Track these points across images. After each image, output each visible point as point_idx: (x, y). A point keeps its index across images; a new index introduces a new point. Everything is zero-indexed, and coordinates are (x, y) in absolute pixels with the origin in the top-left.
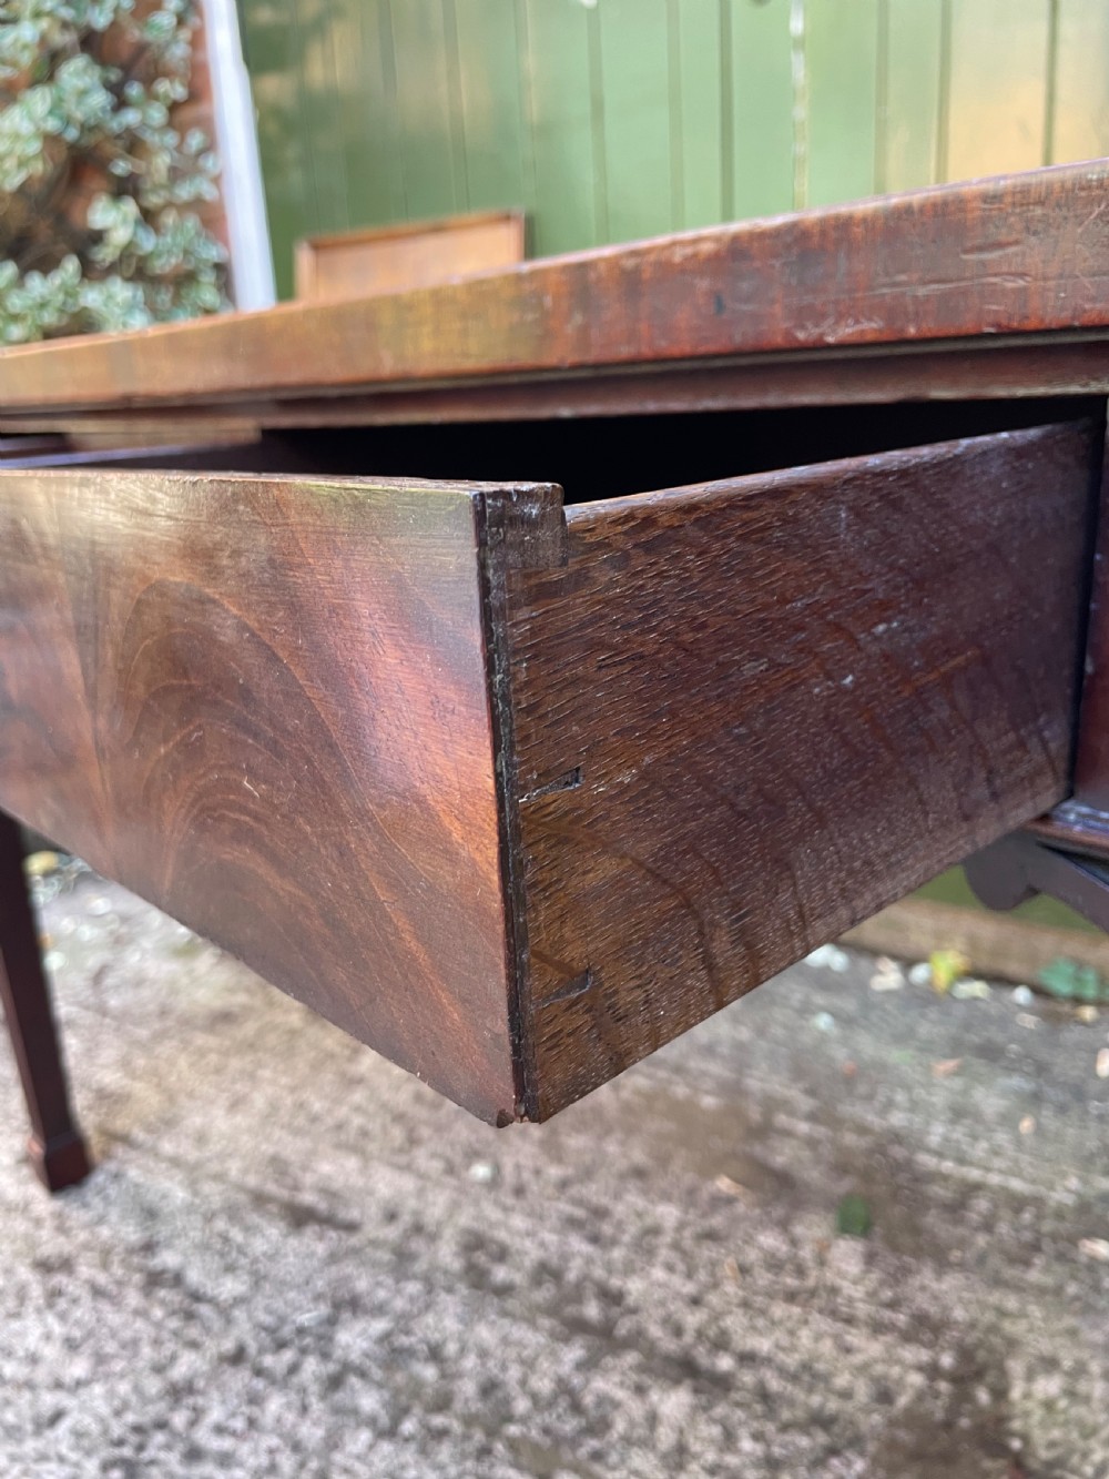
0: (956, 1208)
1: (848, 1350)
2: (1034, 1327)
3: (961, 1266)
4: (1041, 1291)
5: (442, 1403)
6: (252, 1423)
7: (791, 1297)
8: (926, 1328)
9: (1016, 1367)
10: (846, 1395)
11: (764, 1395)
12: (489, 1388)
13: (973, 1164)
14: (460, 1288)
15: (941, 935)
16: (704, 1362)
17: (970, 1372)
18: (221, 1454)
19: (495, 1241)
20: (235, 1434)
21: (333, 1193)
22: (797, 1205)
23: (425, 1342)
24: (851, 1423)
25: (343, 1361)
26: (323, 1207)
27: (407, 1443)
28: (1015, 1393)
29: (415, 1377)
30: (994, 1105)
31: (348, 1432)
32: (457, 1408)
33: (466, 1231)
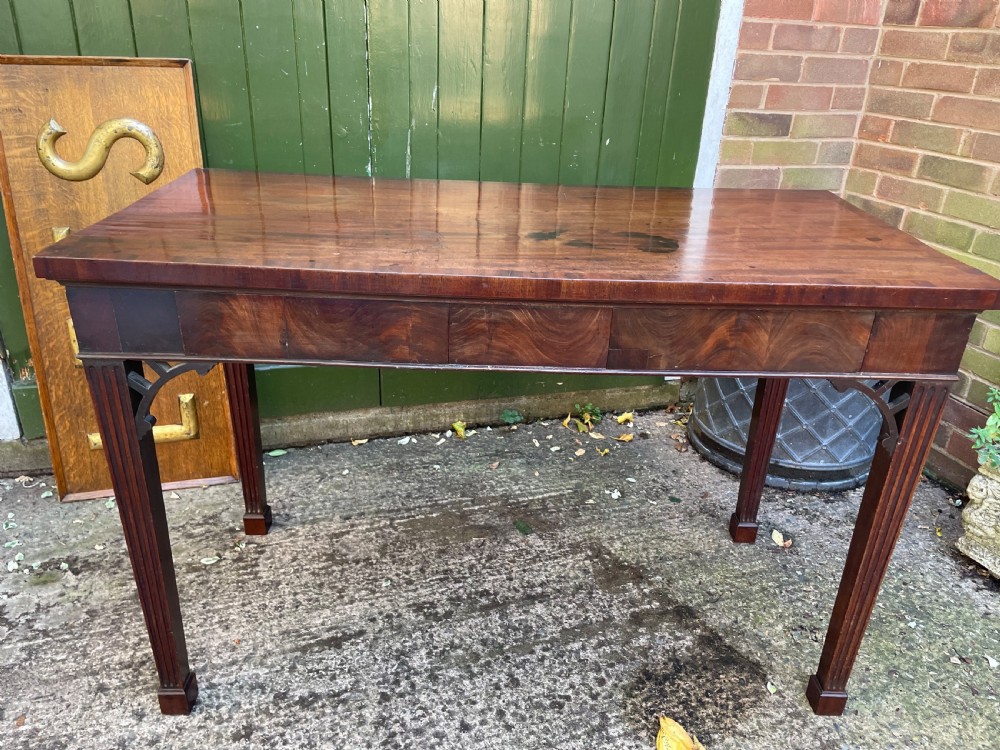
0: (545, 509)
1: (564, 566)
2: (600, 532)
3: (564, 525)
4: (589, 520)
6: (424, 709)
7: (534, 560)
8: (575, 548)
9: (605, 544)
10: (577, 577)
11: (559, 591)
12: (484, 642)
13: (536, 494)
14: (434, 623)
15: (454, 416)
16: (533, 594)
17: (598, 552)
18: (428, 724)
19: (425, 603)
20: (423, 716)
21: (335, 628)
22: (504, 534)
23: (445, 646)
24: (586, 583)
25: (426, 670)
26: (340, 635)
27: (481, 674)
28: (613, 552)
29: (458, 657)
30: (521, 472)
31: (460, 686)
32: (482, 654)
33: (409, 606)
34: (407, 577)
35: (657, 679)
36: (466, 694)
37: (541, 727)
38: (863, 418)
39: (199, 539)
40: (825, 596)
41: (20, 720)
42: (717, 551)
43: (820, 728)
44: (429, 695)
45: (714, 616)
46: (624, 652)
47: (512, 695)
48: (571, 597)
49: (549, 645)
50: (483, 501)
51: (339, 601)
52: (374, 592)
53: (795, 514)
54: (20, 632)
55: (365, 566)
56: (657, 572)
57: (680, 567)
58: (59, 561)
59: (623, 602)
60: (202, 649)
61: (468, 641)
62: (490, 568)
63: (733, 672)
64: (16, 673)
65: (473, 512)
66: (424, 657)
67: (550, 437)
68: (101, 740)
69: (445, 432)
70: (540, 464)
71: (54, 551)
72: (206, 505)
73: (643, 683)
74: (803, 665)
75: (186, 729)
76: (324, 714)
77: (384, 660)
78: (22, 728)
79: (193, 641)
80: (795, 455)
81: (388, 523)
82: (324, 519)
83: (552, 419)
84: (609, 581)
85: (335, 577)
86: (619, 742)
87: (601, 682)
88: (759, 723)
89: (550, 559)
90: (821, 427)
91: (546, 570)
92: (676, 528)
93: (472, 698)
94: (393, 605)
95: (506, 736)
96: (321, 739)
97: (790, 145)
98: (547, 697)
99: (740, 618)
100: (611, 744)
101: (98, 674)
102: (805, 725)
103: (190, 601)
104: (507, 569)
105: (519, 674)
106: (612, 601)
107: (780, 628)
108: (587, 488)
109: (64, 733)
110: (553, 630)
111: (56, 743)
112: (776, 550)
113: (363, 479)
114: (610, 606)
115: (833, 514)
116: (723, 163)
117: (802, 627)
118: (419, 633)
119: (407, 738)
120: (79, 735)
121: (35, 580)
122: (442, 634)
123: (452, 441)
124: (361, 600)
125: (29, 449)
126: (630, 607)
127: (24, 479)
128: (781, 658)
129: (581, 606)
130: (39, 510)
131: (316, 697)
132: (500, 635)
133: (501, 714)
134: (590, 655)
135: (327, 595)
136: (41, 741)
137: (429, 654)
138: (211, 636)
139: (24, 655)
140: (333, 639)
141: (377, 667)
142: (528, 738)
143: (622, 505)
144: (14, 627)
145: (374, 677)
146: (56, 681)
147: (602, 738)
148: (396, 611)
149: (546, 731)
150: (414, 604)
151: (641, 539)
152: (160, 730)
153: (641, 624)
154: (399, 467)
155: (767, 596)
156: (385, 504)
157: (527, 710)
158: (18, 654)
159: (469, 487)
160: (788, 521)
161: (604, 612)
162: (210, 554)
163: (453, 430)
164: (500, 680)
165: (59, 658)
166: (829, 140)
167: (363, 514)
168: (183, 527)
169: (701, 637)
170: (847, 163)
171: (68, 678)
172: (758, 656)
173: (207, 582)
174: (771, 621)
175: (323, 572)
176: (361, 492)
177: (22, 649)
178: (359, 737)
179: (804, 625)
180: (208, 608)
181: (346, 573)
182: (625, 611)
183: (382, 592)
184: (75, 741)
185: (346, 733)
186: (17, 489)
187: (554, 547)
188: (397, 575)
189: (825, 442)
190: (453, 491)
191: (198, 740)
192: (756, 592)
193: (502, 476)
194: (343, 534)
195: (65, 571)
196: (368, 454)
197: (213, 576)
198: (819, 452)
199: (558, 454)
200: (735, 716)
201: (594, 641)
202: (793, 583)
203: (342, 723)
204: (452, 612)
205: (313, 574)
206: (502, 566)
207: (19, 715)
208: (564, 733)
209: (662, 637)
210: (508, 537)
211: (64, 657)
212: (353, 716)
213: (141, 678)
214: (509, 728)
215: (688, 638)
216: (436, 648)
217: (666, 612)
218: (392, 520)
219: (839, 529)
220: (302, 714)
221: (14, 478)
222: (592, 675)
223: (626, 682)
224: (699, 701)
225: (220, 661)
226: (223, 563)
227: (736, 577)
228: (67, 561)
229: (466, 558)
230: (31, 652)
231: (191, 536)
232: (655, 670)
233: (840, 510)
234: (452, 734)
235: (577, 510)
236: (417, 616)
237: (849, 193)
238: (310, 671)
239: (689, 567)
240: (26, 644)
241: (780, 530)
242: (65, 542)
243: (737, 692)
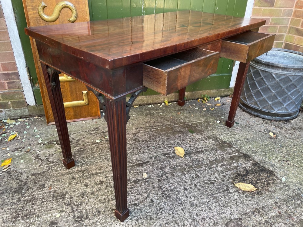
0: (197, 126)
1: (206, 143)
2: (216, 133)
3: (204, 131)
4: (211, 129)
5: (185, 169)
7: (197, 141)
9: (218, 136)
10: (211, 146)
11: (206, 150)
12: (186, 165)
13: (193, 122)
14: (170, 159)
15: (165, 99)
16: (198, 151)
17: (216, 139)
18: (174, 188)
19: (166, 153)
20: (172, 186)
21: (140, 160)
22: (186, 133)
23: (175, 166)
24: (214, 148)
25: (170, 173)
26: (142, 162)
27: (187, 174)
28: (221, 138)
29: (179, 169)
30: (187, 115)
31: (181, 177)
32: (186, 168)
33: (161, 154)
34: (159, 146)
35: (241, 176)
36: (184, 180)
37: (209, 189)
38: (297, 97)
39: (94, 135)
40: (289, 151)
41: (50, 187)
42: (253, 138)
43: (294, 190)
44: (173, 180)
45: (256, 157)
46: (230, 168)
47: (198, 180)
48: (210, 152)
49: (206, 166)
50: (177, 124)
51: (140, 153)
52: (150, 150)
53: (275, 127)
54: (45, 162)
55: (146, 143)
56: (236, 144)
57: (242, 143)
58: (53, 141)
59: (227, 153)
60: (101, 167)
61: (181, 164)
62: (184, 143)
63: (265, 174)
64: (46, 174)
65: (175, 127)
66: (169, 169)
67: (194, 105)
68: (76, 193)
69: (162, 103)
70: (193, 113)
71: (51, 138)
72: (94, 125)
73: (237, 177)
74: (286, 171)
75: (101, 190)
76: (142, 185)
77: (157, 170)
78: (51, 190)
79: (98, 164)
80: (275, 109)
81: (150, 130)
82: (130, 129)
83: (194, 100)
84: (221, 147)
85: (137, 146)
86: (234, 194)
87: (225, 176)
88: (275, 188)
89: (202, 141)
90: (284, 100)
91: (201, 144)
92: (239, 131)
93: (186, 181)
94: (156, 154)
95: (199, 192)
96: (143, 192)
97: (274, 9)
98: (209, 181)
99: (264, 158)
100: (231, 195)
101: (71, 174)
102: (289, 189)
103: (95, 152)
104: (189, 144)
105: (199, 174)
106: (223, 153)
107: (277, 161)
108: (209, 120)
109: (65, 191)
110: (206, 162)
111: (62, 194)
112: (271, 138)
113: (140, 118)
114: (223, 154)
115: (287, 127)
116: (253, 16)
117: (284, 161)
118: (166, 162)
119: (169, 192)
120: (69, 192)
121: (46, 147)
122: (173, 162)
123: (164, 106)
124: (146, 152)
125: (38, 108)
126: (229, 155)
127: (37, 117)
128: (279, 170)
129: (214, 154)
130: (44, 126)
131: (139, 180)
132: (191, 163)
133: (196, 185)
134: (219, 169)
135: (136, 151)
136: (58, 194)
137: (170, 168)
138: (103, 163)
139: (48, 169)
140: (140, 163)
141: (155, 172)
142: (205, 192)
143: (221, 125)
144: (43, 160)
145: (155, 175)
146: (59, 176)
147: (228, 192)
148: (158, 156)
149: (211, 190)
150: (163, 154)
151: (229, 135)
152: (93, 190)
153: (233, 160)
154: (150, 114)
155: (271, 151)
156: (148, 124)
157: (203, 184)
158: (46, 168)
159: (172, 120)
160: (273, 129)
161: (221, 156)
162: (98, 139)
163: (164, 103)
164: (193, 176)
165: (59, 169)
166: (286, 8)
167: (142, 127)
168: (88, 131)
169: (253, 163)
170: (291, 16)
171: (62, 175)
172: (272, 169)
173: (99, 147)
174: (274, 159)
175: (133, 144)
176: (140, 121)
177: (47, 167)
178: (154, 192)
179: (284, 160)
180: (101, 154)
181: (140, 144)
182: (228, 156)
183: (152, 150)
184: (68, 194)
185: (150, 191)
186: (35, 120)
187: (202, 137)
188: (156, 145)
189: (285, 105)
190: (168, 121)
191: (106, 193)
192: (268, 150)
193: (182, 116)
194: (137, 133)
195: (55, 144)
196: (140, 110)
197: (100, 146)
198: (283, 108)
199: (198, 110)
200: (268, 186)
201: (220, 165)
202: (279, 147)
203: (148, 188)
204: (175, 156)
205: (130, 145)
206: (187, 142)
207: (49, 186)
208: (216, 191)
209: (241, 164)
210: (187, 134)
211: (60, 169)
212: (151, 186)
213: (85, 175)
214: (199, 189)
215: (249, 164)
216: (172, 166)
217: (241, 156)
218: (151, 129)
219: (290, 131)
220: (136, 185)
221: (34, 117)
222: (221, 174)
223: (232, 176)
224: (256, 182)
225: (107, 170)
226: (103, 142)
227: (261, 146)
228: (55, 141)
229: (176, 140)
230: (50, 168)
231: (91, 134)
232: (241, 173)
233: (289, 126)
234: (182, 191)
235: (207, 126)
236: (164, 157)
237: (291, 26)
238: (135, 173)
239: (245, 143)
240: (47, 165)
241: (272, 132)
242: (53, 136)
243: (267, 179)
